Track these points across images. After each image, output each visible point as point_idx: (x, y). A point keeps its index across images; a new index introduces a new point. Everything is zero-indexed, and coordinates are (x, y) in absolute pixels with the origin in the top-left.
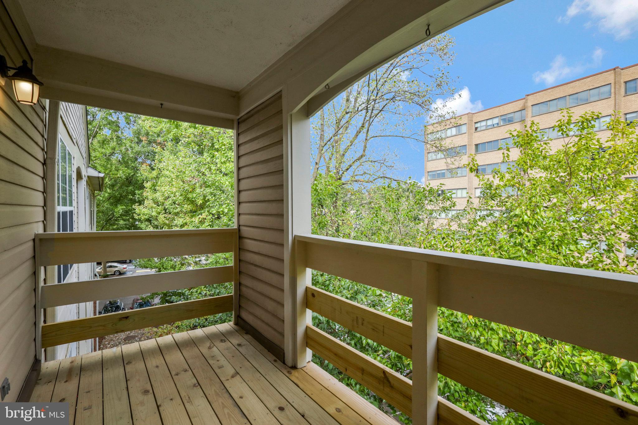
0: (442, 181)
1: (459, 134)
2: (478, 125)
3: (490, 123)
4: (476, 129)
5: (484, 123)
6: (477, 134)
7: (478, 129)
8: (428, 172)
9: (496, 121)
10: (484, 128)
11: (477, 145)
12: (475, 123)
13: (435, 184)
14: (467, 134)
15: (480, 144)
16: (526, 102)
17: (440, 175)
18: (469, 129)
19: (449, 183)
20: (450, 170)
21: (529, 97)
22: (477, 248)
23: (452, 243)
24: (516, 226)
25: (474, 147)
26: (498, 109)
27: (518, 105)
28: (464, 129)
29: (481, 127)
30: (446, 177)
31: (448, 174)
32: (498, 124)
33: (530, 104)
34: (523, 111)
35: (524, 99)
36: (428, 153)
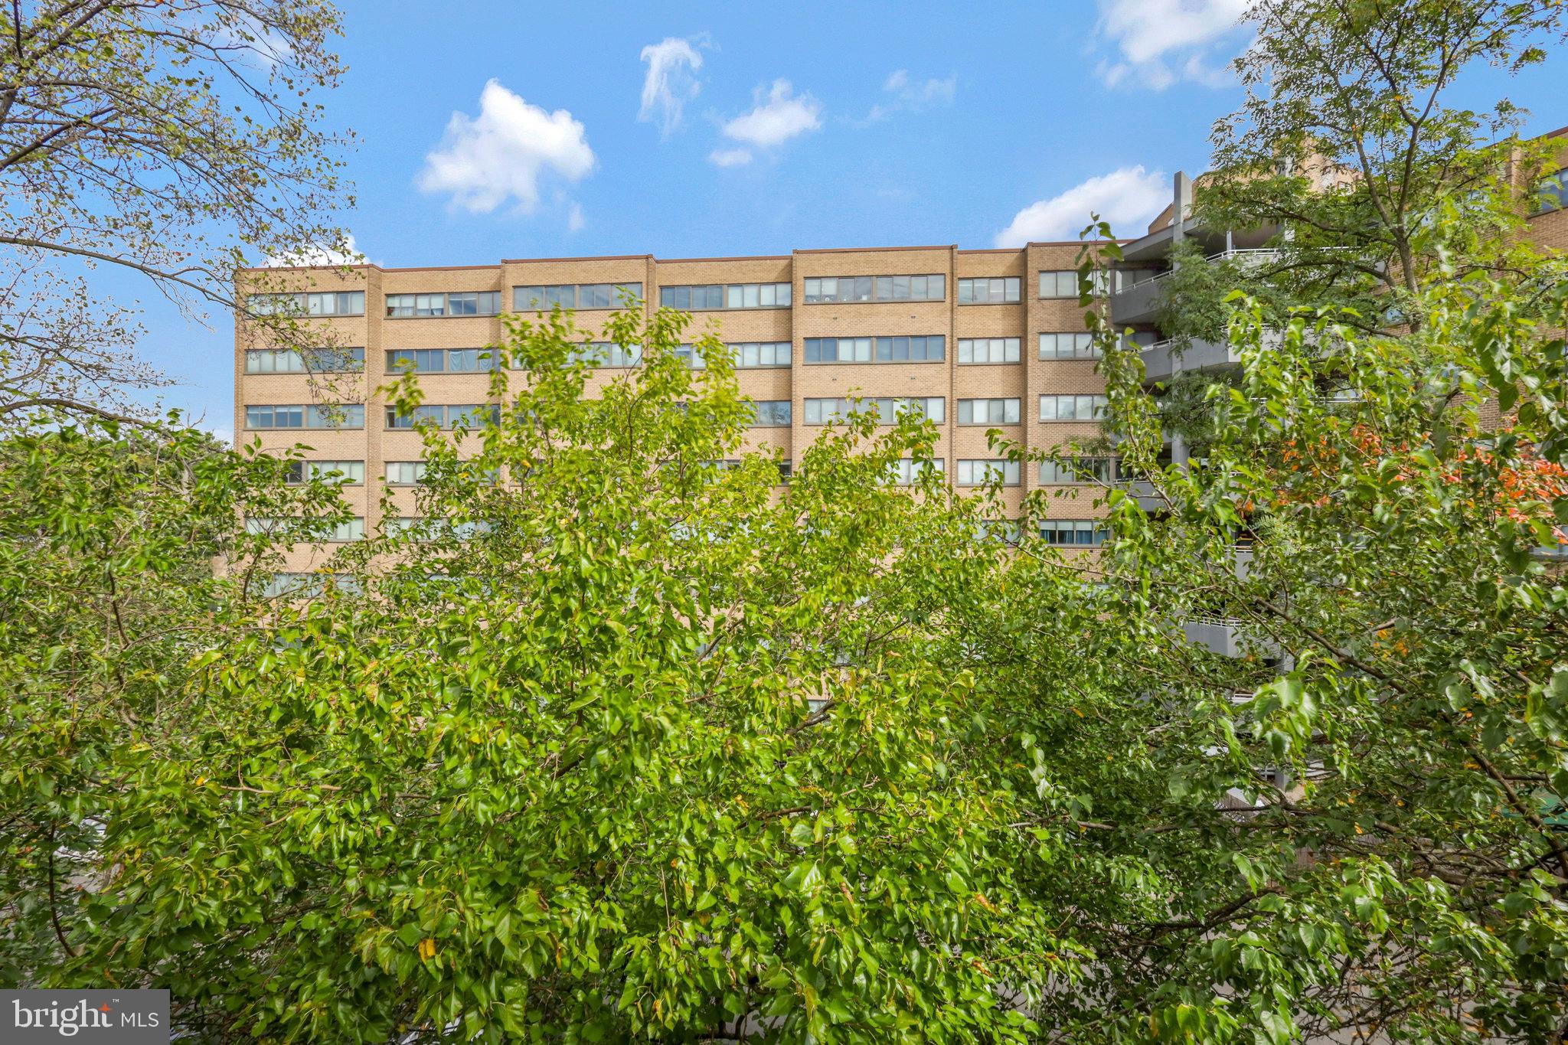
1: (344, 314)
2: (394, 302)
3: (423, 303)
4: (390, 310)
5: (408, 302)
6: (391, 325)
7: (396, 314)
8: (247, 407)
9: (437, 303)
10: (409, 313)
11: (391, 353)
12: (388, 296)
14: (365, 319)
15: (398, 351)
16: (501, 277)
17: (289, 420)
18: (371, 307)
21: (510, 267)
25: (383, 356)
26: (442, 274)
27: (487, 280)
28: (357, 305)
29: (402, 308)
30: (304, 427)
31: (313, 418)
32: (442, 311)
33: (510, 281)
34: (496, 295)
35: (499, 267)
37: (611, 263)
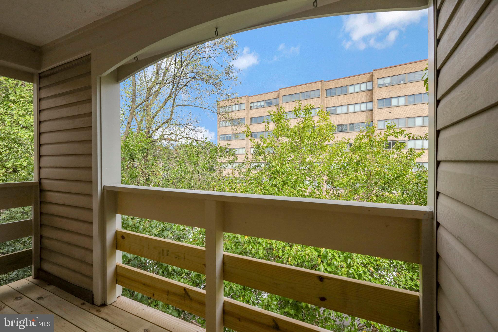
0: (229, 142)
1: (240, 110)
2: (252, 105)
3: (259, 104)
4: (251, 107)
5: (255, 104)
6: (252, 111)
7: (252, 108)
8: (220, 135)
9: (262, 103)
10: (255, 107)
11: (251, 118)
12: (251, 103)
13: (223, 144)
14: (245, 110)
15: (253, 118)
16: (279, 94)
17: (228, 138)
18: (247, 107)
19: (233, 144)
20: (235, 135)
21: (281, 91)
22: (251, 189)
23: (235, 186)
24: (272, 173)
25: (250, 119)
26: (264, 95)
27: (274, 95)
28: (243, 106)
29: (254, 106)
30: (232, 139)
31: (233, 138)
32: (264, 105)
33: (281, 94)
34: (277, 99)
35: (278, 91)
36: (220, 121)
37: (310, 85)
